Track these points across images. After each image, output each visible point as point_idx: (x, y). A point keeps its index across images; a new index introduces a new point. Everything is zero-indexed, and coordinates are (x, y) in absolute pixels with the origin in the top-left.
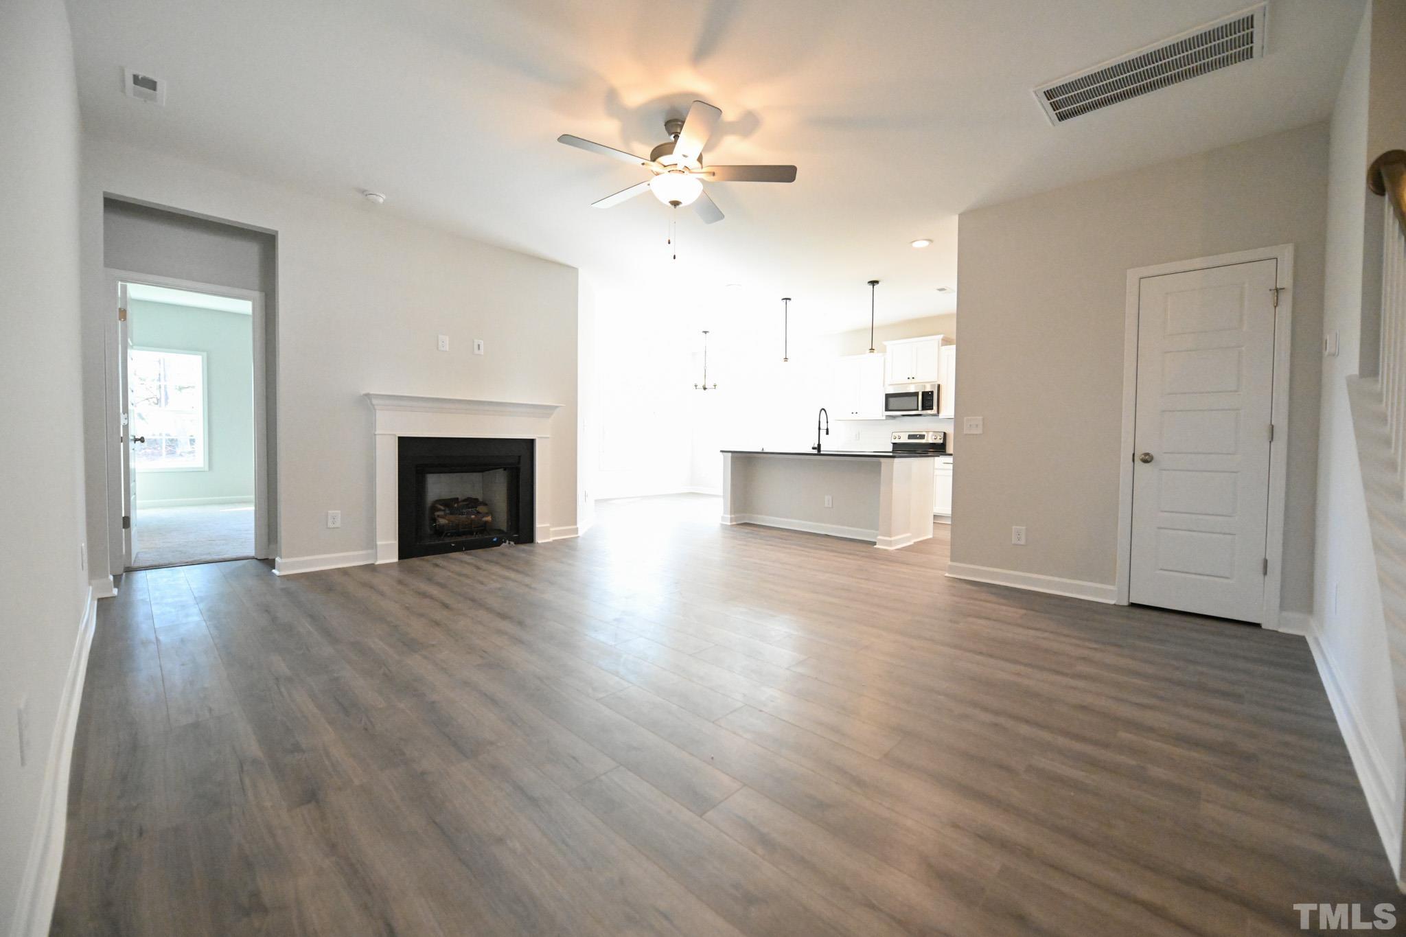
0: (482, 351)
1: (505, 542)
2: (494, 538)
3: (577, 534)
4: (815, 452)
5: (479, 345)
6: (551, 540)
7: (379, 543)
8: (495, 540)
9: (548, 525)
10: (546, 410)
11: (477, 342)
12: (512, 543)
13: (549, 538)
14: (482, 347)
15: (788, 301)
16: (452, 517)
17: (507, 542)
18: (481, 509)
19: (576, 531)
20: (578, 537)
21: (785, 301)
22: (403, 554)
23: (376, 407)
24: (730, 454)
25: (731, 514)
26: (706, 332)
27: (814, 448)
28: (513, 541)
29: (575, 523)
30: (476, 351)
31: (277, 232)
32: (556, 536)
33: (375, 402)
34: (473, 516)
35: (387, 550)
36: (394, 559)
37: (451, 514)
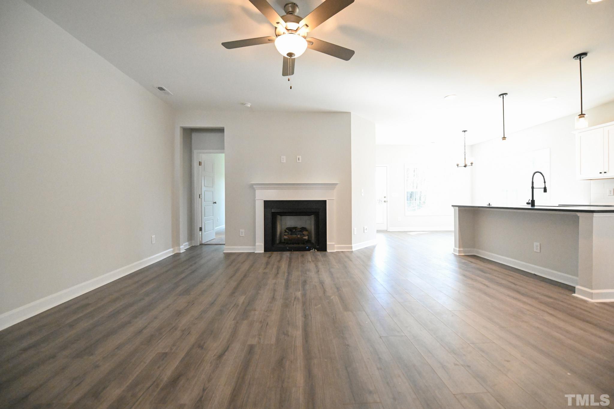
0: (300, 161)
1: (312, 249)
2: (307, 247)
3: (352, 249)
4: (529, 206)
5: (299, 158)
6: (335, 251)
7: (257, 244)
8: (307, 248)
9: (334, 243)
10: (332, 186)
11: (298, 157)
12: (316, 250)
13: (334, 250)
14: (300, 159)
15: (504, 96)
16: (290, 236)
17: (313, 249)
18: (305, 233)
19: (351, 248)
20: (353, 251)
21: (502, 96)
22: (266, 250)
23: (255, 188)
24: (457, 208)
25: (459, 248)
26: (465, 131)
27: (528, 203)
28: (316, 249)
29: (351, 244)
30: (298, 161)
31: (224, 127)
32: (338, 249)
33: (254, 186)
34: (299, 236)
35: (259, 247)
36: (262, 251)
37: (291, 234)
